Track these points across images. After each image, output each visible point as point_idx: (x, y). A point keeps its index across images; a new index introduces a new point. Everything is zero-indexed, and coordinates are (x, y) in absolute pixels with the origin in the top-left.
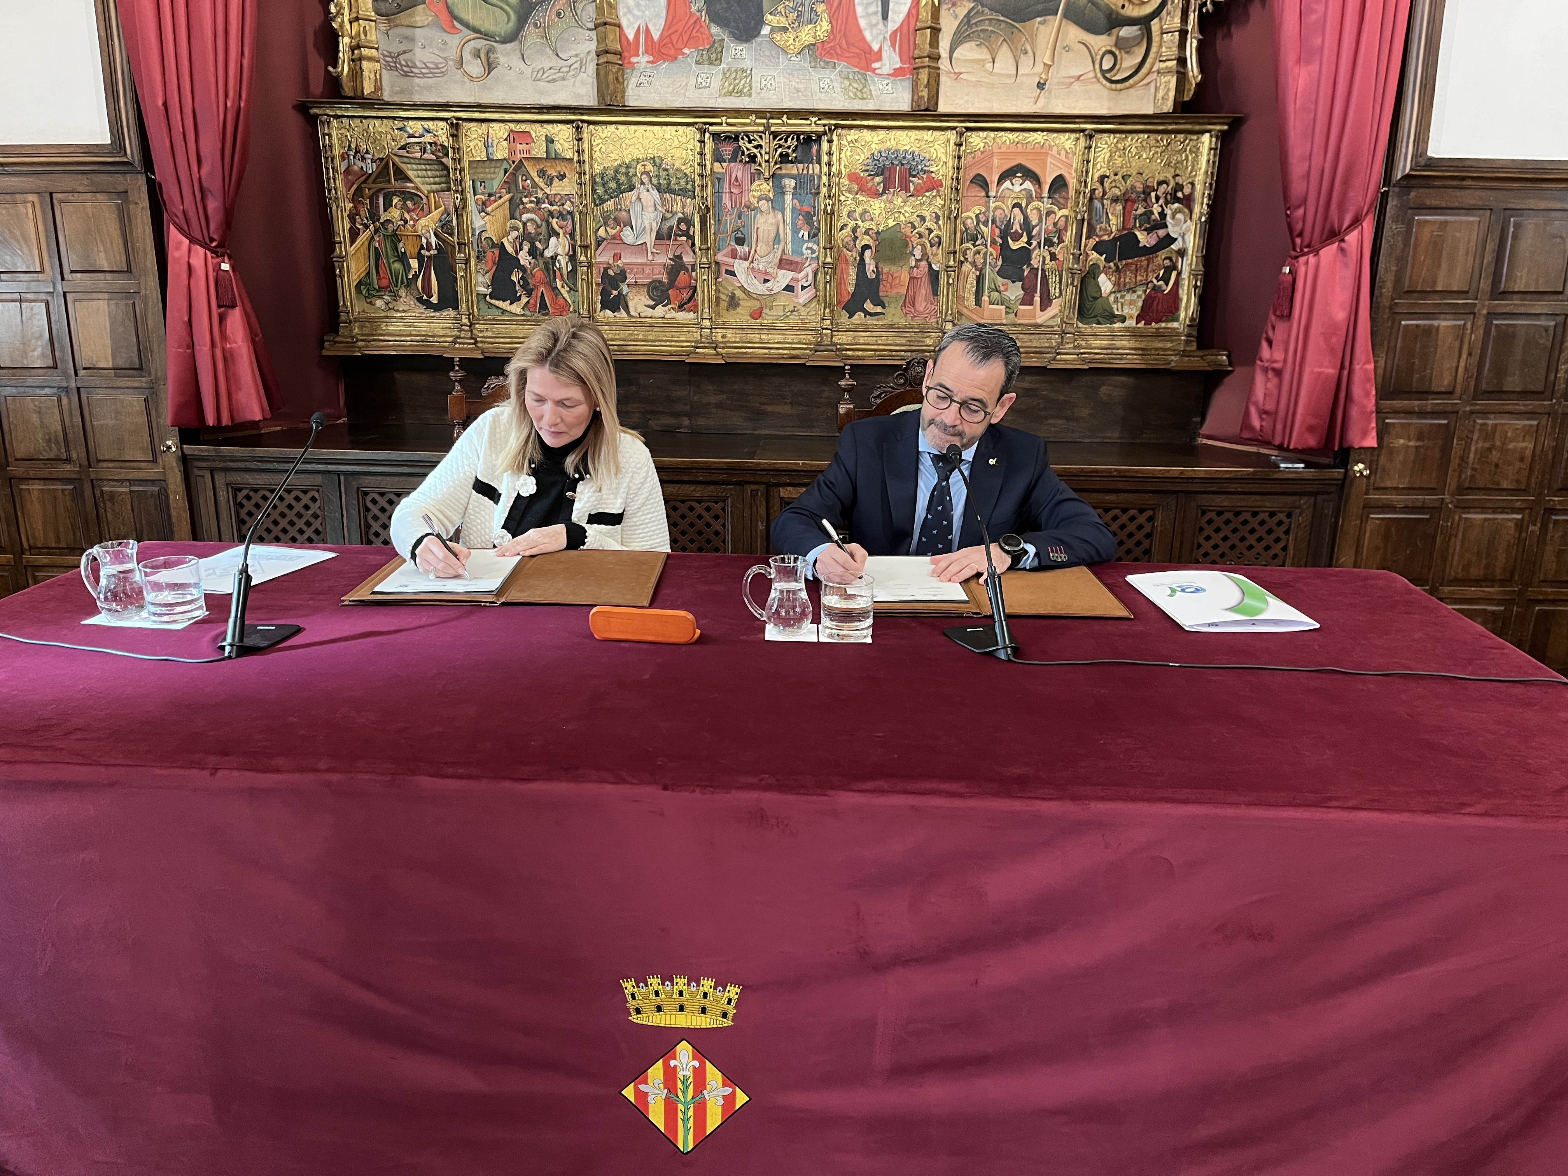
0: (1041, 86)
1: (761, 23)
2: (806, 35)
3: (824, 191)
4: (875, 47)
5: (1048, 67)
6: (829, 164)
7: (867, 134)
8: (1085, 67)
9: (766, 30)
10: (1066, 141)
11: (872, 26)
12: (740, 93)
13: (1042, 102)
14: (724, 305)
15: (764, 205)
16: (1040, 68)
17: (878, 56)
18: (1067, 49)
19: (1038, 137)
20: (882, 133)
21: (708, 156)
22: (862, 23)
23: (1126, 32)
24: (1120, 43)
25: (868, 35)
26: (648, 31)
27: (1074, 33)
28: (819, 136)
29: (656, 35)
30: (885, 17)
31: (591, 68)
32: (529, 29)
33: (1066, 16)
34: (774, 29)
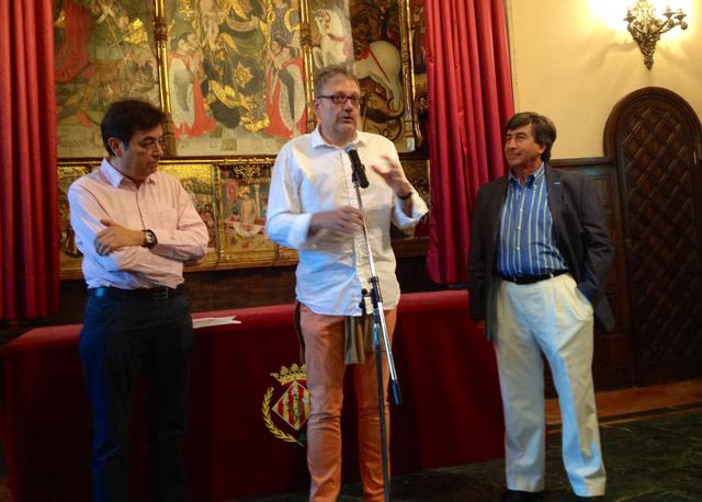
1: (239, 120)
2: (259, 125)
4: (290, 129)
9: (241, 123)
11: (288, 121)
12: (231, 149)
14: (229, 242)
15: (246, 196)
17: (291, 133)
21: (219, 177)
22: (284, 120)
23: (391, 122)
24: (389, 126)
25: (286, 124)
26: (186, 125)
29: (190, 126)
30: (293, 117)
34: (245, 123)
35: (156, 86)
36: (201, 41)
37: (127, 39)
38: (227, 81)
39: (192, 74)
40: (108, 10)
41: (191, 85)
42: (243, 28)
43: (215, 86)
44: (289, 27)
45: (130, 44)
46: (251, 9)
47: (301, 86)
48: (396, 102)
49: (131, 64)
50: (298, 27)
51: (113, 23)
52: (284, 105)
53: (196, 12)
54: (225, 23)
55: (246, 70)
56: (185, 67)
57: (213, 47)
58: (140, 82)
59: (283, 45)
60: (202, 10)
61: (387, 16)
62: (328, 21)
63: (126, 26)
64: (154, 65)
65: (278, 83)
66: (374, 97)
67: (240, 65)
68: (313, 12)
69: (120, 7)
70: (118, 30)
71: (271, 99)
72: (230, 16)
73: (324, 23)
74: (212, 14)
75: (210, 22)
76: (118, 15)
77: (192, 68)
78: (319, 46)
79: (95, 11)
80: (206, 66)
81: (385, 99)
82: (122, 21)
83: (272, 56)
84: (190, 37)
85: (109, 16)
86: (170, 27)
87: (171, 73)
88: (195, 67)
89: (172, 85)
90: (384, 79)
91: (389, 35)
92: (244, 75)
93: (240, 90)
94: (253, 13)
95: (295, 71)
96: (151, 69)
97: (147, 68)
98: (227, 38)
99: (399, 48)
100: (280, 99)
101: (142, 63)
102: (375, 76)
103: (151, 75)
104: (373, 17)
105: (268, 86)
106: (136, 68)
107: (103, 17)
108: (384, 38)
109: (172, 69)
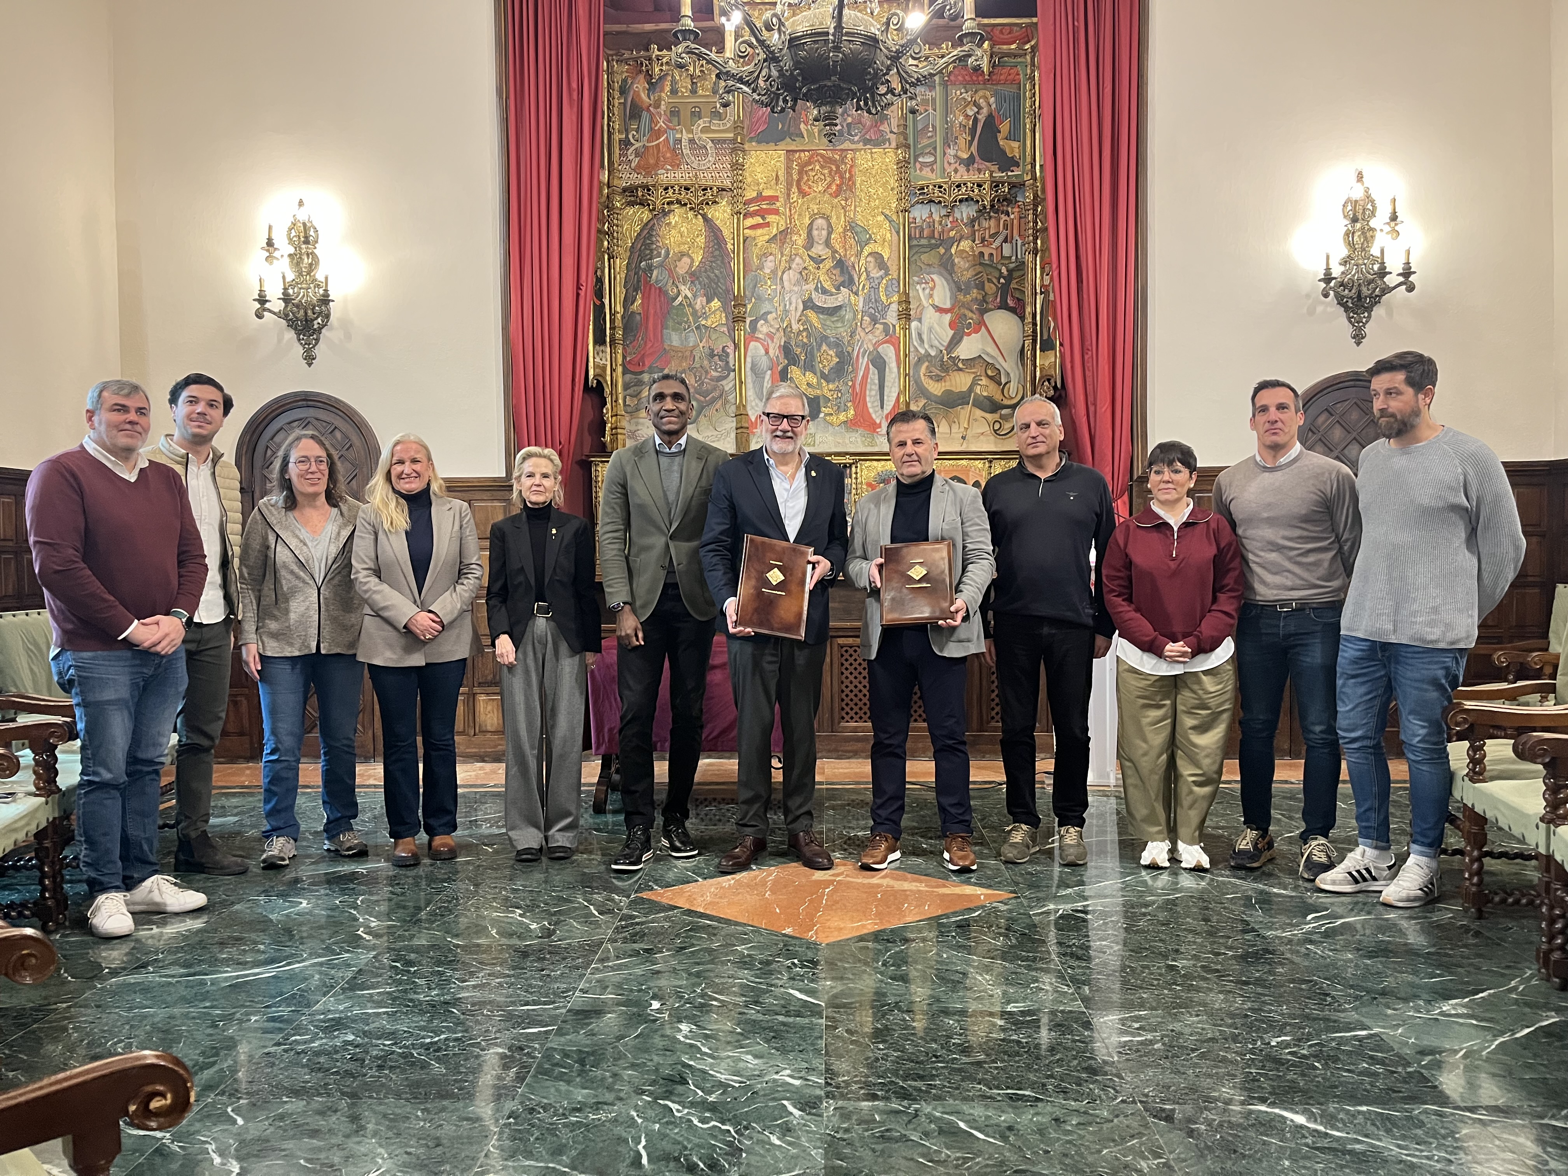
0: (963, 438)
1: (819, 412)
2: (842, 417)
3: (854, 491)
4: (878, 421)
5: (966, 429)
6: (856, 478)
7: (875, 463)
8: (986, 428)
9: (822, 415)
10: (979, 464)
11: (876, 412)
13: (965, 445)
16: (962, 429)
17: (880, 426)
18: (976, 420)
19: (964, 462)
20: (883, 463)
22: (871, 410)
23: (1004, 412)
24: (1001, 417)
25: (874, 416)
27: (978, 413)
28: (851, 465)
30: (882, 407)
31: (733, 435)
32: (702, 417)
33: (973, 405)
34: (826, 415)
35: (732, 374)
36: (782, 321)
37: (703, 322)
38: (809, 366)
39: (771, 360)
40: (685, 290)
41: (769, 372)
42: (830, 302)
43: (795, 372)
44: (884, 298)
45: (706, 327)
46: (842, 279)
47: (895, 370)
48: (1013, 388)
49: (706, 350)
50: (895, 298)
51: (690, 305)
52: (873, 393)
53: (779, 287)
54: (810, 299)
55: (831, 352)
56: (763, 352)
57: (795, 327)
58: (716, 370)
59: (874, 321)
60: (786, 284)
61: (1009, 278)
62: (932, 289)
63: (703, 308)
64: (730, 350)
65: (867, 364)
66: (984, 381)
67: (824, 347)
68: (916, 279)
69: (698, 286)
70: (695, 313)
71: (857, 386)
72: (816, 289)
73: (927, 291)
74: (796, 289)
75: (794, 300)
76: (695, 296)
77: (771, 352)
78: (920, 320)
79: (672, 292)
80: (786, 350)
81: (999, 383)
82: (700, 302)
83: (862, 334)
84: (770, 317)
85: (686, 297)
86: (749, 306)
87: (749, 360)
88: (774, 351)
89: (749, 373)
90: (1000, 359)
91: (1011, 303)
92: (828, 358)
93: (824, 376)
94: (842, 284)
95: (888, 352)
96: (728, 355)
97: (724, 355)
98: (811, 314)
99: (1022, 318)
100: (868, 386)
101: (718, 350)
102: (988, 354)
103: (727, 362)
104: (989, 281)
105: (855, 370)
106: (712, 355)
107: (680, 299)
108: (1004, 306)
109: (749, 354)
